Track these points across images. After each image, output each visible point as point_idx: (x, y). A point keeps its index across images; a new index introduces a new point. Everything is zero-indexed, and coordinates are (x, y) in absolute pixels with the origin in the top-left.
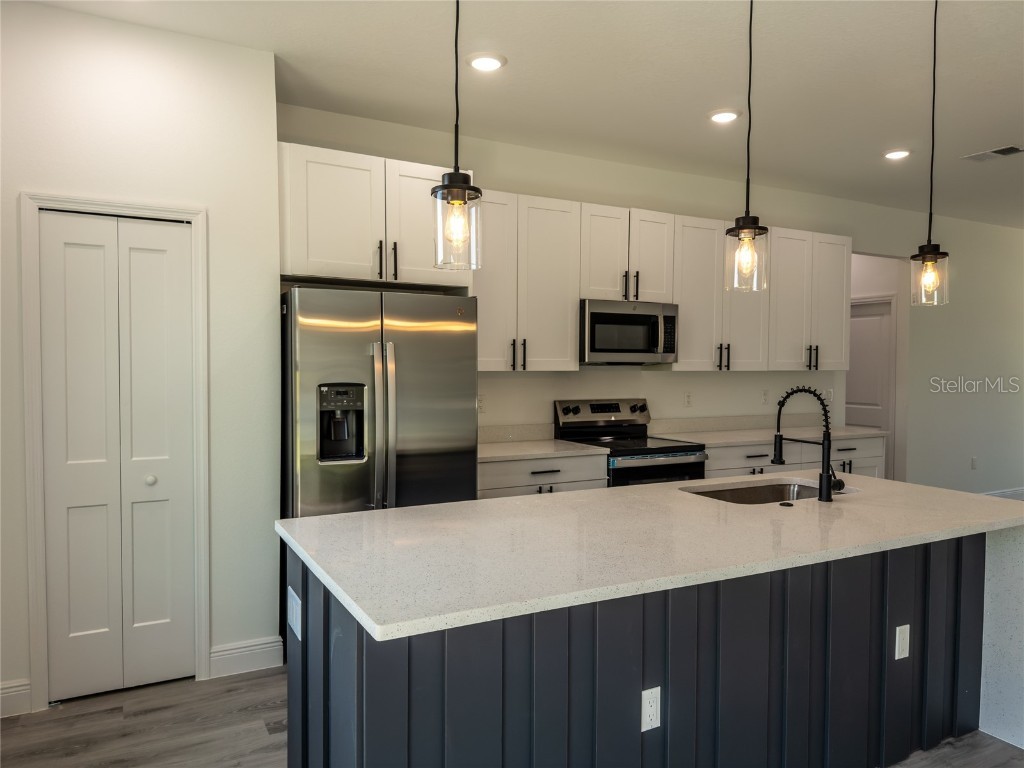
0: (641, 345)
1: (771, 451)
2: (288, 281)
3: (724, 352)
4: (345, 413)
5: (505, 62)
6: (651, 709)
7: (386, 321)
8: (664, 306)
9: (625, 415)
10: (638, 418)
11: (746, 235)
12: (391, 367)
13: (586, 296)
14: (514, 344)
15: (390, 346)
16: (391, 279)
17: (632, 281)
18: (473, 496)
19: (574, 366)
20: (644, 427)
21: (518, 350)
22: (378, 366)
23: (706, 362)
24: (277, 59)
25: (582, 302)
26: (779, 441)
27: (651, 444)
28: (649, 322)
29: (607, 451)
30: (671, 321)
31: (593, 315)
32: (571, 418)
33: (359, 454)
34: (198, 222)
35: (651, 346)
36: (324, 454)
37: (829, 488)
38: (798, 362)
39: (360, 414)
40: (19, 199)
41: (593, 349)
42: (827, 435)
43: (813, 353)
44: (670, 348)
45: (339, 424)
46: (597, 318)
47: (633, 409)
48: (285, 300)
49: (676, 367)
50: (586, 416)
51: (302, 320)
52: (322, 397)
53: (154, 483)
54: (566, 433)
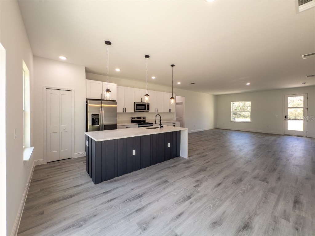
0: (144, 108)
1: (155, 122)
2: (87, 99)
3: (157, 110)
4: (96, 119)
5: (120, 70)
6: (134, 152)
7: (102, 105)
8: (148, 103)
9: (142, 119)
10: (144, 119)
11: (147, 96)
12: (103, 112)
13: (135, 101)
14: (124, 108)
15: (103, 109)
16: (103, 99)
17: (142, 99)
18: (116, 129)
19: (133, 112)
20: (145, 121)
21: (124, 110)
22: (101, 112)
23: (154, 111)
24: (86, 67)
25: (135, 102)
26: (156, 121)
27: (146, 123)
28: (145, 105)
29: (138, 124)
30: (148, 106)
31: (136, 104)
32: (133, 119)
33: (98, 124)
34: (73, 91)
35: (145, 109)
36: (93, 125)
37: (161, 127)
38: (168, 111)
39: (98, 119)
40: (43, 87)
41: (136, 109)
42: (161, 120)
43: (170, 110)
44: (148, 109)
45: (95, 120)
46: (137, 105)
47: (143, 118)
48: (87, 102)
49: (149, 112)
50: (136, 119)
51: (89, 105)
52: (92, 116)
53: (65, 129)
54: (133, 122)
